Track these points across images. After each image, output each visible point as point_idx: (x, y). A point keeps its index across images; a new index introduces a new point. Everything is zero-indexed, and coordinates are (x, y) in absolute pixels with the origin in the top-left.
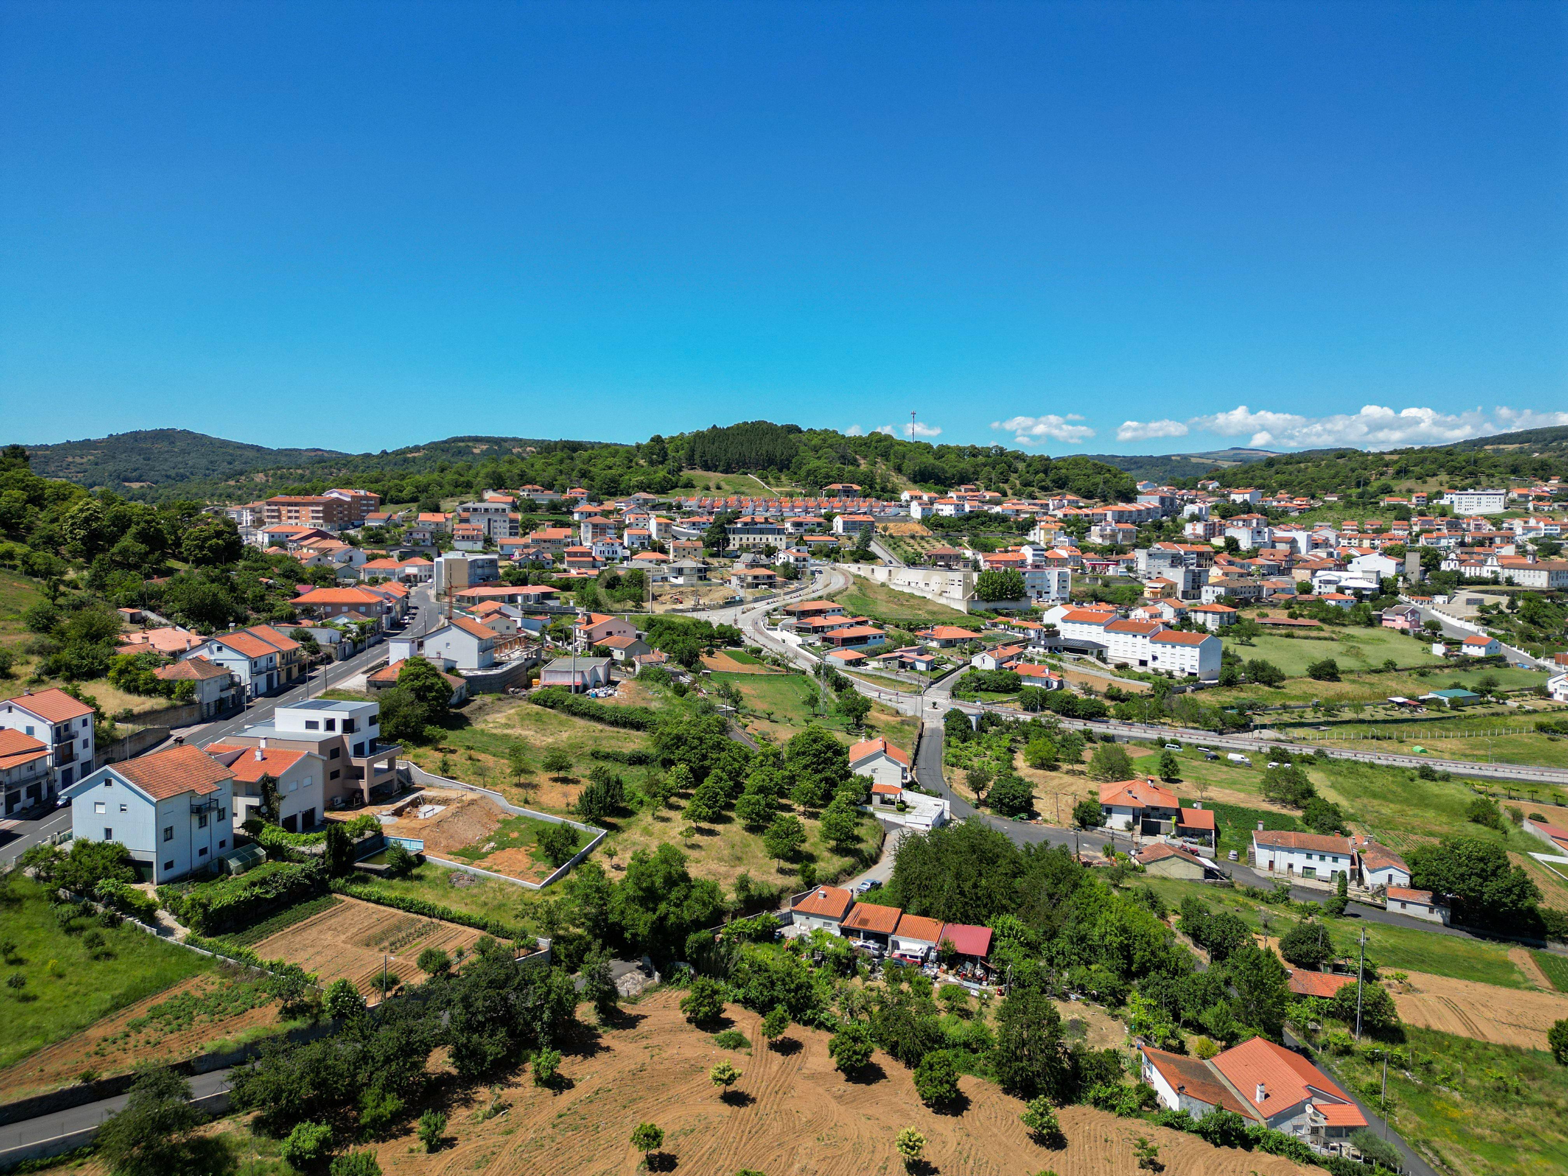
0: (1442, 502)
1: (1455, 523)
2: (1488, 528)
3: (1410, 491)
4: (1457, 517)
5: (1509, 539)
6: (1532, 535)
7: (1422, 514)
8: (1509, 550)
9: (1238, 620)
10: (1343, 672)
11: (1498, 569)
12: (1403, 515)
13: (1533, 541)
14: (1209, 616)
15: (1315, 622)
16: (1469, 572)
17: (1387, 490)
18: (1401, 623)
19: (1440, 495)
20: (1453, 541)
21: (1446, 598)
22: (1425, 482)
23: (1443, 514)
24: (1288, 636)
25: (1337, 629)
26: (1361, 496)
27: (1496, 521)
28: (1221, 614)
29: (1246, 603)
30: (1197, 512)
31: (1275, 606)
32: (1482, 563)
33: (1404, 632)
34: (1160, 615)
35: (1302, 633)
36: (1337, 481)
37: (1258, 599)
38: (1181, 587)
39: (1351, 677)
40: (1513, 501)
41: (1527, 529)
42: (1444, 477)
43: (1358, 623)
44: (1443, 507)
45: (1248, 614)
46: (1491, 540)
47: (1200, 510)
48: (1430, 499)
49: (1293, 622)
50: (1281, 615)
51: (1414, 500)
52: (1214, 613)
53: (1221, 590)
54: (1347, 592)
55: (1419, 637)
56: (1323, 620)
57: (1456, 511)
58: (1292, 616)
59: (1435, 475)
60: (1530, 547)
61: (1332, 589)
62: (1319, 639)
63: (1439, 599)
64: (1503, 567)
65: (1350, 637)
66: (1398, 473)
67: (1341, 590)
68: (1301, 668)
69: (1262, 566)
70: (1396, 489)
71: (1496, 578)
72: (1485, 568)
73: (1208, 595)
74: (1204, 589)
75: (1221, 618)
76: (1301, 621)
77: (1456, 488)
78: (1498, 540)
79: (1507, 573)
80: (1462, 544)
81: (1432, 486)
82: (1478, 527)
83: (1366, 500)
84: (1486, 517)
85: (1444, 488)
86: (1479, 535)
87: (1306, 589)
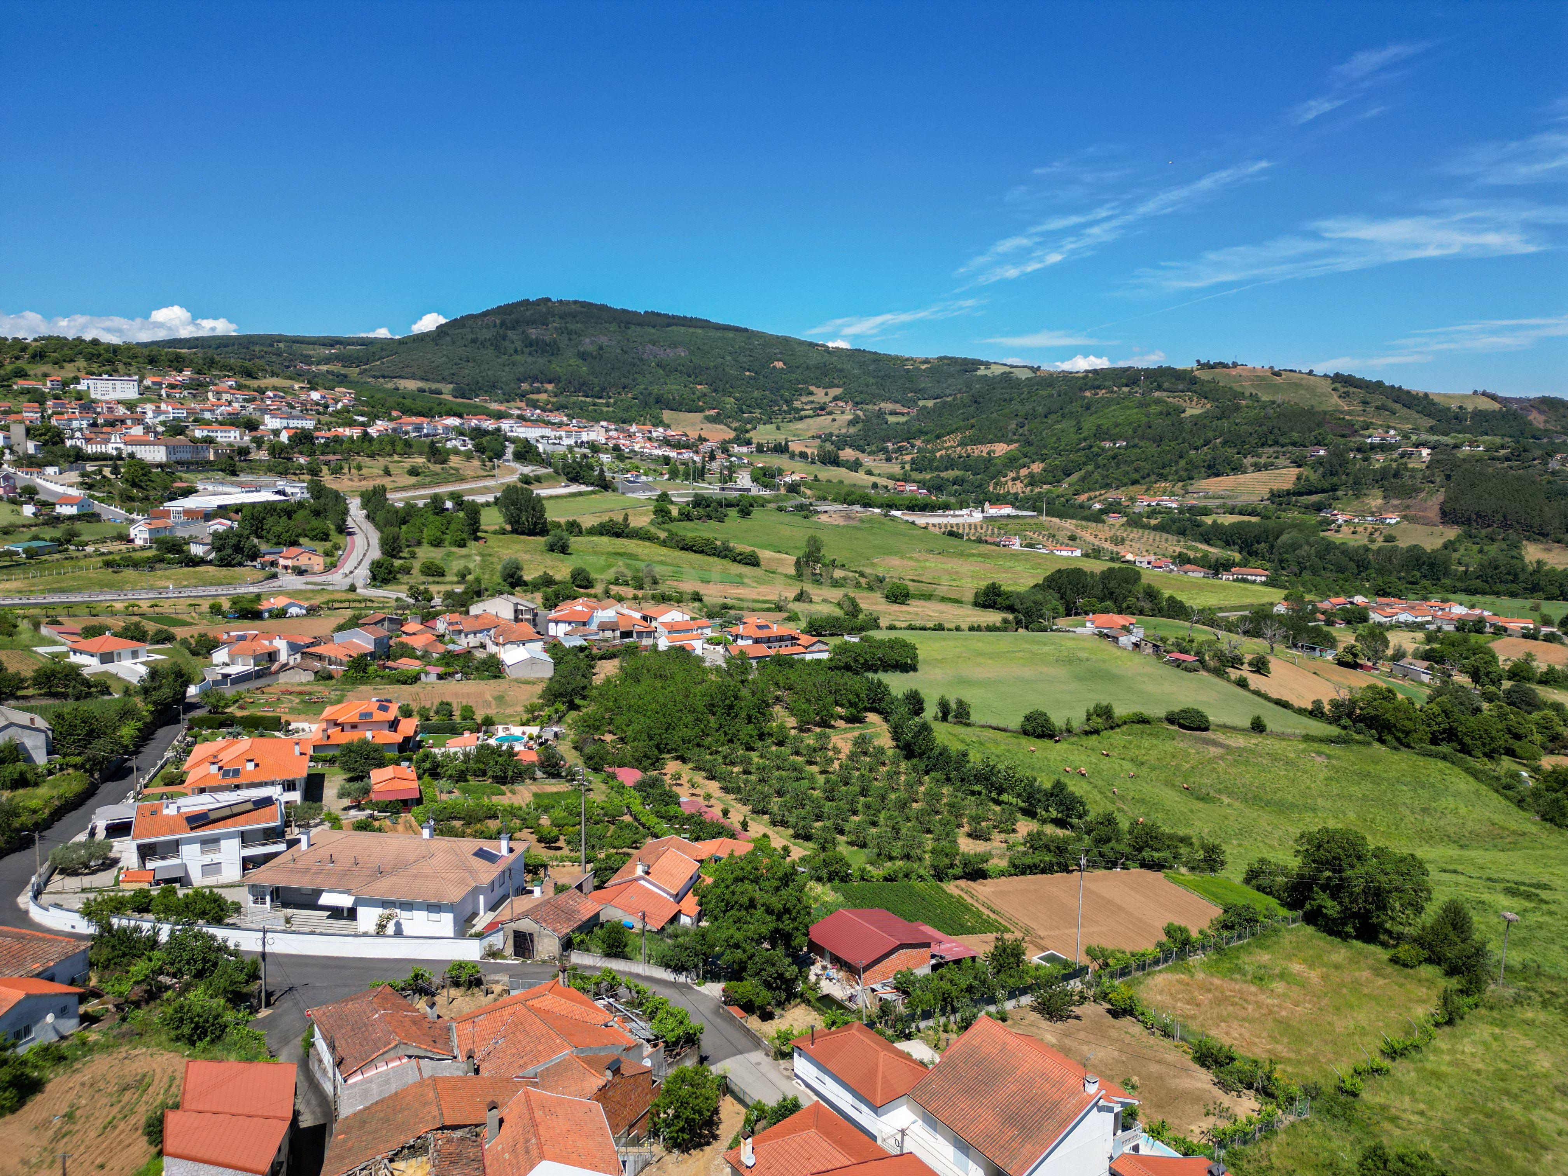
0: (79, 387)
1: (87, 405)
2: (121, 411)
3: (46, 375)
4: (93, 401)
5: (139, 421)
6: (162, 418)
7: (57, 397)
8: (137, 431)
11: (122, 446)
12: (39, 398)
13: (163, 423)
16: (91, 449)
17: (22, 374)
19: (76, 380)
20: (84, 423)
21: (55, 469)
22: (62, 367)
23: (79, 399)
27: (130, 405)
32: (106, 441)
40: (148, 388)
41: (158, 412)
42: (81, 363)
44: (79, 392)
46: (123, 422)
48: (65, 384)
51: (49, 384)
55: (14, 501)
57: (93, 396)
59: (72, 361)
60: (160, 429)
63: (49, 470)
64: (125, 444)
66: (34, 357)
70: (31, 373)
71: (120, 454)
72: (110, 446)
77: (93, 374)
78: (129, 422)
79: (130, 449)
80: (94, 425)
81: (69, 371)
82: (111, 410)
84: (119, 402)
85: (82, 374)
86: (111, 417)
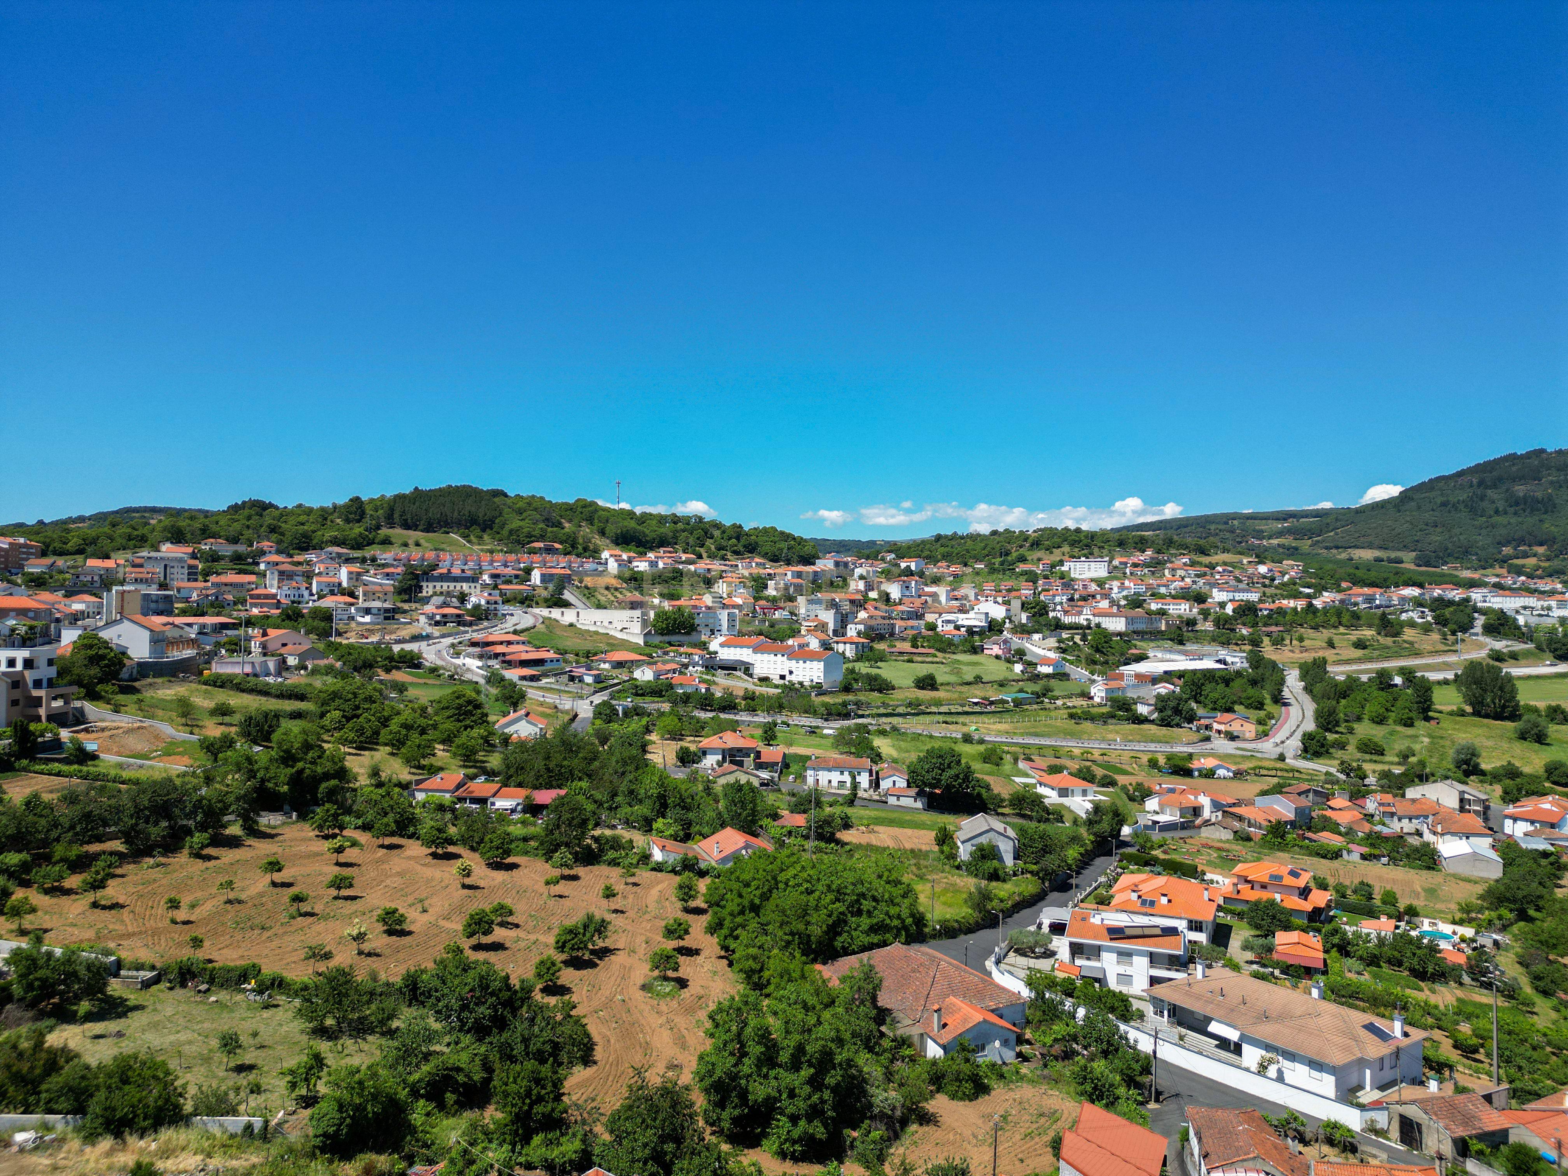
0: (1063, 569)
1: (1067, 582)
2: (1093, 587)
3: (1039, 560)
4: (1072, 580)
5: (1106, 596)
6: (1125, 593)
7: (1046, 577)
8: (1104, 604)
9: (871, 649)
10: (942, 684)
11: (1091, 617)
12: (1032, 578)
13: (1125, 598)
14: (848, 646)
15: (932, 651)
16: (1067, 620)
17: (1022, 559)
18: (996, 650)
19: (1061, 563)
20: (1065, 598)
21: (1040, 636)
22: (1051, 553)
23: (1062, 578)
24: (909, 661)
25: (947, 656)
26: (1002, 563)
27: (1100, 583)
28: (857, 644)
29: (881, 638)
30: (865, 574)
31: (904, 639)
32: (1080, 613)
33: (997, 657)
34: (808, 645)
35: (920, 659)
36: (986, 552)
37: (892, 634)
38: (831, 626)
39: (947, 688)
40: (1116, 567)
41: (1122, 587)
42: (1066, 548)
43: (965, 652)
44: (1062, 573)
45: (881, 646)
46: (1094, 597)
47: (868, 572)
48: (1053, 566)
49: (915, 650)
50: (906, 646)
51: (1041, 567)
52: (851, 643)
53: (861, 627)
54: (963, 629)
55: (1008, 661)
56: (938, 650)
57: (1072, 576)
58: (914, 646)
59: (1059, 547)
60: (1123, 602)
61: (951, 627)
62: (932, 663)
63: (1036, 637)
64: (1094, 615)
65: (958, 661)
66: (1032, 546)
67: (957, 628)
68: (909, 682)
69: (903, 612)
70: (1029, 558)
71: (1089, 624)
72: (1082, 617)
73: (852, 631)
74: (849, 627)
75: (857, 647)
76: (920, 650)
77: (1074, 557)
78: (1098, 597)
79: (1097, 620)
80: (1071, 599)
81: (1056, 555)
82: (1085, 587)
83: (1006, 567)
84: (1092, 580)
85: (1066, 558)
86: (1084, 593)
87: (932, 627)
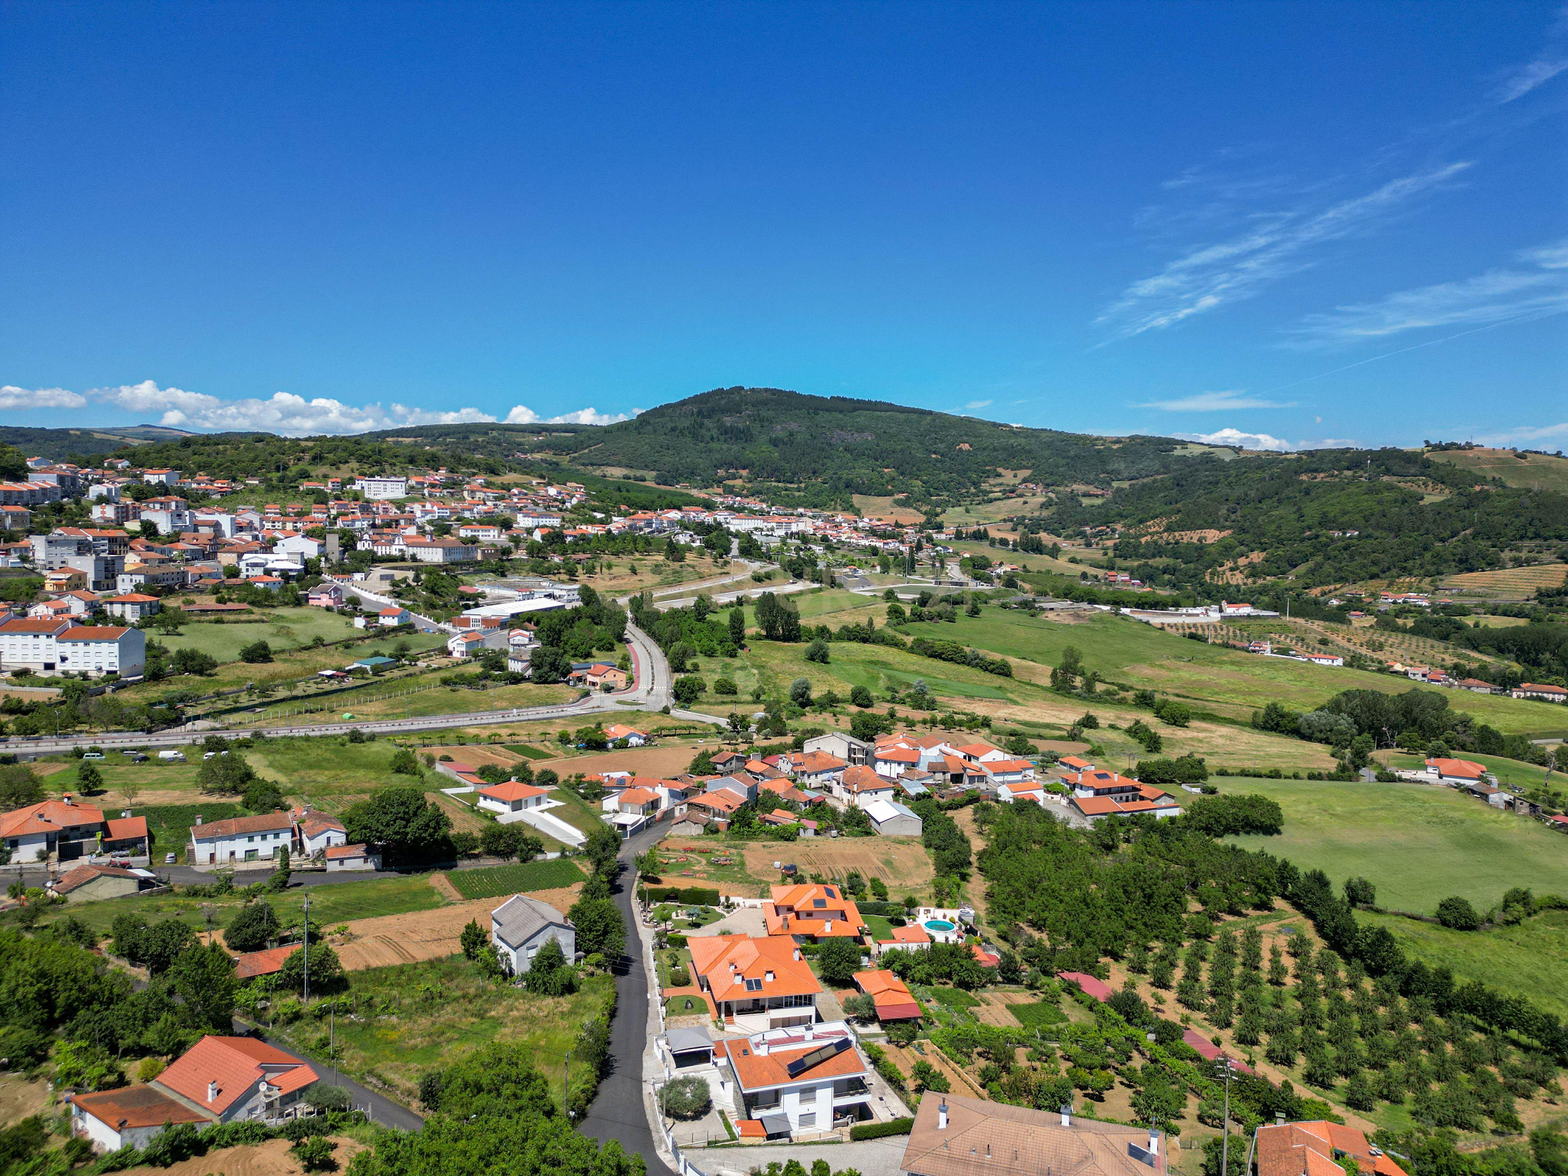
0: (354, 487)
1: (367, 507)
2: (393, 511)
3: (326, 476)
4: (368, 501)
5: (411, 521)
6: (428, 517)
7: (337, 498)
8: (412, 531)
9: (162, 609)
10: (275, 652)
11: (404, 548)
12: (321, 499)
13: (430, 522)
14: (128, 607)
15: (245, 606)
16: (381, 551)
17: (305, 475)
18: (325, 600)
19: (352, 481)
20: (365, 523)
21: (362, 575)
22: (338, 469)
23: (356, 499)
24: (218, 622)
25: (267, 611)
26: (281, 480)
27: (399, 505)
28: (142, 604)
29: (169, 591)
30: (105, 493)
31: (201, 592)
32: (391, 543)
33: (328, 609)
34: (68, 610)
35: (232, 617)
36: (257, 464)
37: (183, 586)
38: (91, 577)
39: (283, 656)
40: (412, 487)
41: (425, 513)
42: (354, 464)
43: (286, 604)
44: (356, 492)
45: (173, 603)
46: (397, 522)
47: (109, 491)
48: (344, 485)
49: (222, 607)
50: (209, 601)
51: (330, 485)
52: (133, 603)
53: (141, 579)
54: (275, 574)
55: (342, 613)
56: (252, 603)
57: (367, 496)
58: (220, 601)
59: (346, 462)
60: (428, 528)
61: (259, 571)
62: (250, 622)
63: (358, 576)
64: (407, 545)
65: (281, 618)
66: (314, 458)
67: (268, 572)
68: (235, 653)
69: (185, 551)
70: (312, 474)
71: (403, 555)
72: (394, 547)
73: (124, 585)
74: (120, 578)
75: (142, 608)
76: (230, 605)
77: (365, 475)
78: (402, 522)
79: (411, 551)
80: (373, 526)
81: (345, 472)
82: (386, 510)
83: (286, 484)
84: (391, 501)
85: (356, 475)
86: (387, 518)
87: (233, 572)
